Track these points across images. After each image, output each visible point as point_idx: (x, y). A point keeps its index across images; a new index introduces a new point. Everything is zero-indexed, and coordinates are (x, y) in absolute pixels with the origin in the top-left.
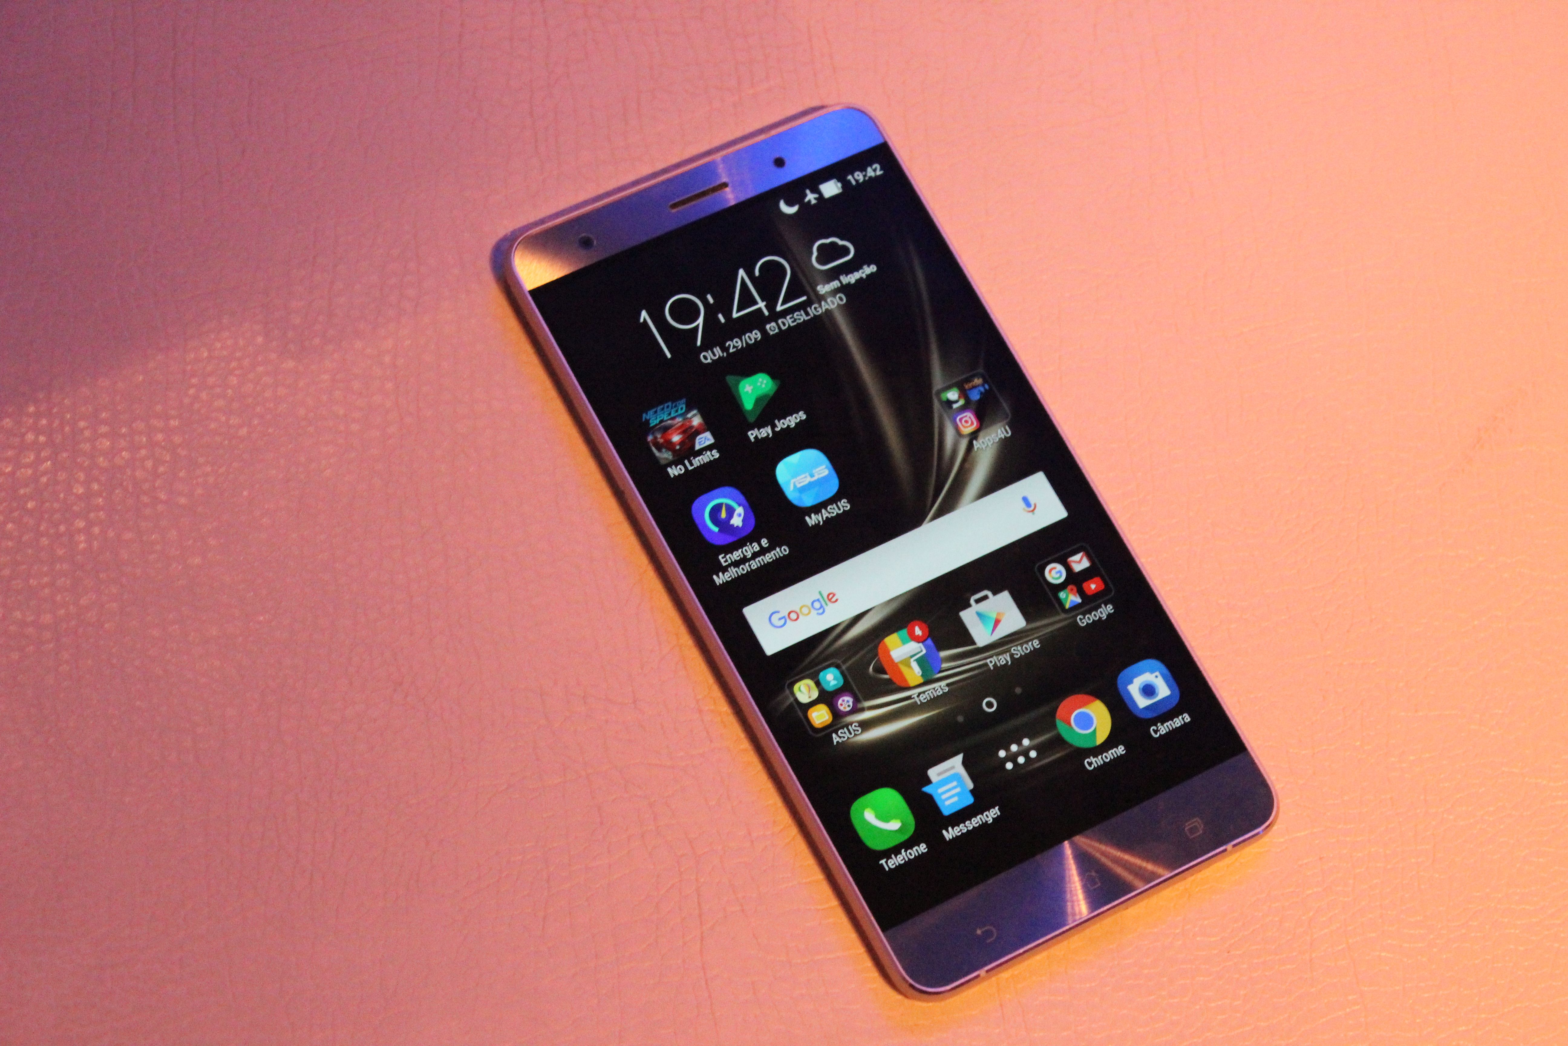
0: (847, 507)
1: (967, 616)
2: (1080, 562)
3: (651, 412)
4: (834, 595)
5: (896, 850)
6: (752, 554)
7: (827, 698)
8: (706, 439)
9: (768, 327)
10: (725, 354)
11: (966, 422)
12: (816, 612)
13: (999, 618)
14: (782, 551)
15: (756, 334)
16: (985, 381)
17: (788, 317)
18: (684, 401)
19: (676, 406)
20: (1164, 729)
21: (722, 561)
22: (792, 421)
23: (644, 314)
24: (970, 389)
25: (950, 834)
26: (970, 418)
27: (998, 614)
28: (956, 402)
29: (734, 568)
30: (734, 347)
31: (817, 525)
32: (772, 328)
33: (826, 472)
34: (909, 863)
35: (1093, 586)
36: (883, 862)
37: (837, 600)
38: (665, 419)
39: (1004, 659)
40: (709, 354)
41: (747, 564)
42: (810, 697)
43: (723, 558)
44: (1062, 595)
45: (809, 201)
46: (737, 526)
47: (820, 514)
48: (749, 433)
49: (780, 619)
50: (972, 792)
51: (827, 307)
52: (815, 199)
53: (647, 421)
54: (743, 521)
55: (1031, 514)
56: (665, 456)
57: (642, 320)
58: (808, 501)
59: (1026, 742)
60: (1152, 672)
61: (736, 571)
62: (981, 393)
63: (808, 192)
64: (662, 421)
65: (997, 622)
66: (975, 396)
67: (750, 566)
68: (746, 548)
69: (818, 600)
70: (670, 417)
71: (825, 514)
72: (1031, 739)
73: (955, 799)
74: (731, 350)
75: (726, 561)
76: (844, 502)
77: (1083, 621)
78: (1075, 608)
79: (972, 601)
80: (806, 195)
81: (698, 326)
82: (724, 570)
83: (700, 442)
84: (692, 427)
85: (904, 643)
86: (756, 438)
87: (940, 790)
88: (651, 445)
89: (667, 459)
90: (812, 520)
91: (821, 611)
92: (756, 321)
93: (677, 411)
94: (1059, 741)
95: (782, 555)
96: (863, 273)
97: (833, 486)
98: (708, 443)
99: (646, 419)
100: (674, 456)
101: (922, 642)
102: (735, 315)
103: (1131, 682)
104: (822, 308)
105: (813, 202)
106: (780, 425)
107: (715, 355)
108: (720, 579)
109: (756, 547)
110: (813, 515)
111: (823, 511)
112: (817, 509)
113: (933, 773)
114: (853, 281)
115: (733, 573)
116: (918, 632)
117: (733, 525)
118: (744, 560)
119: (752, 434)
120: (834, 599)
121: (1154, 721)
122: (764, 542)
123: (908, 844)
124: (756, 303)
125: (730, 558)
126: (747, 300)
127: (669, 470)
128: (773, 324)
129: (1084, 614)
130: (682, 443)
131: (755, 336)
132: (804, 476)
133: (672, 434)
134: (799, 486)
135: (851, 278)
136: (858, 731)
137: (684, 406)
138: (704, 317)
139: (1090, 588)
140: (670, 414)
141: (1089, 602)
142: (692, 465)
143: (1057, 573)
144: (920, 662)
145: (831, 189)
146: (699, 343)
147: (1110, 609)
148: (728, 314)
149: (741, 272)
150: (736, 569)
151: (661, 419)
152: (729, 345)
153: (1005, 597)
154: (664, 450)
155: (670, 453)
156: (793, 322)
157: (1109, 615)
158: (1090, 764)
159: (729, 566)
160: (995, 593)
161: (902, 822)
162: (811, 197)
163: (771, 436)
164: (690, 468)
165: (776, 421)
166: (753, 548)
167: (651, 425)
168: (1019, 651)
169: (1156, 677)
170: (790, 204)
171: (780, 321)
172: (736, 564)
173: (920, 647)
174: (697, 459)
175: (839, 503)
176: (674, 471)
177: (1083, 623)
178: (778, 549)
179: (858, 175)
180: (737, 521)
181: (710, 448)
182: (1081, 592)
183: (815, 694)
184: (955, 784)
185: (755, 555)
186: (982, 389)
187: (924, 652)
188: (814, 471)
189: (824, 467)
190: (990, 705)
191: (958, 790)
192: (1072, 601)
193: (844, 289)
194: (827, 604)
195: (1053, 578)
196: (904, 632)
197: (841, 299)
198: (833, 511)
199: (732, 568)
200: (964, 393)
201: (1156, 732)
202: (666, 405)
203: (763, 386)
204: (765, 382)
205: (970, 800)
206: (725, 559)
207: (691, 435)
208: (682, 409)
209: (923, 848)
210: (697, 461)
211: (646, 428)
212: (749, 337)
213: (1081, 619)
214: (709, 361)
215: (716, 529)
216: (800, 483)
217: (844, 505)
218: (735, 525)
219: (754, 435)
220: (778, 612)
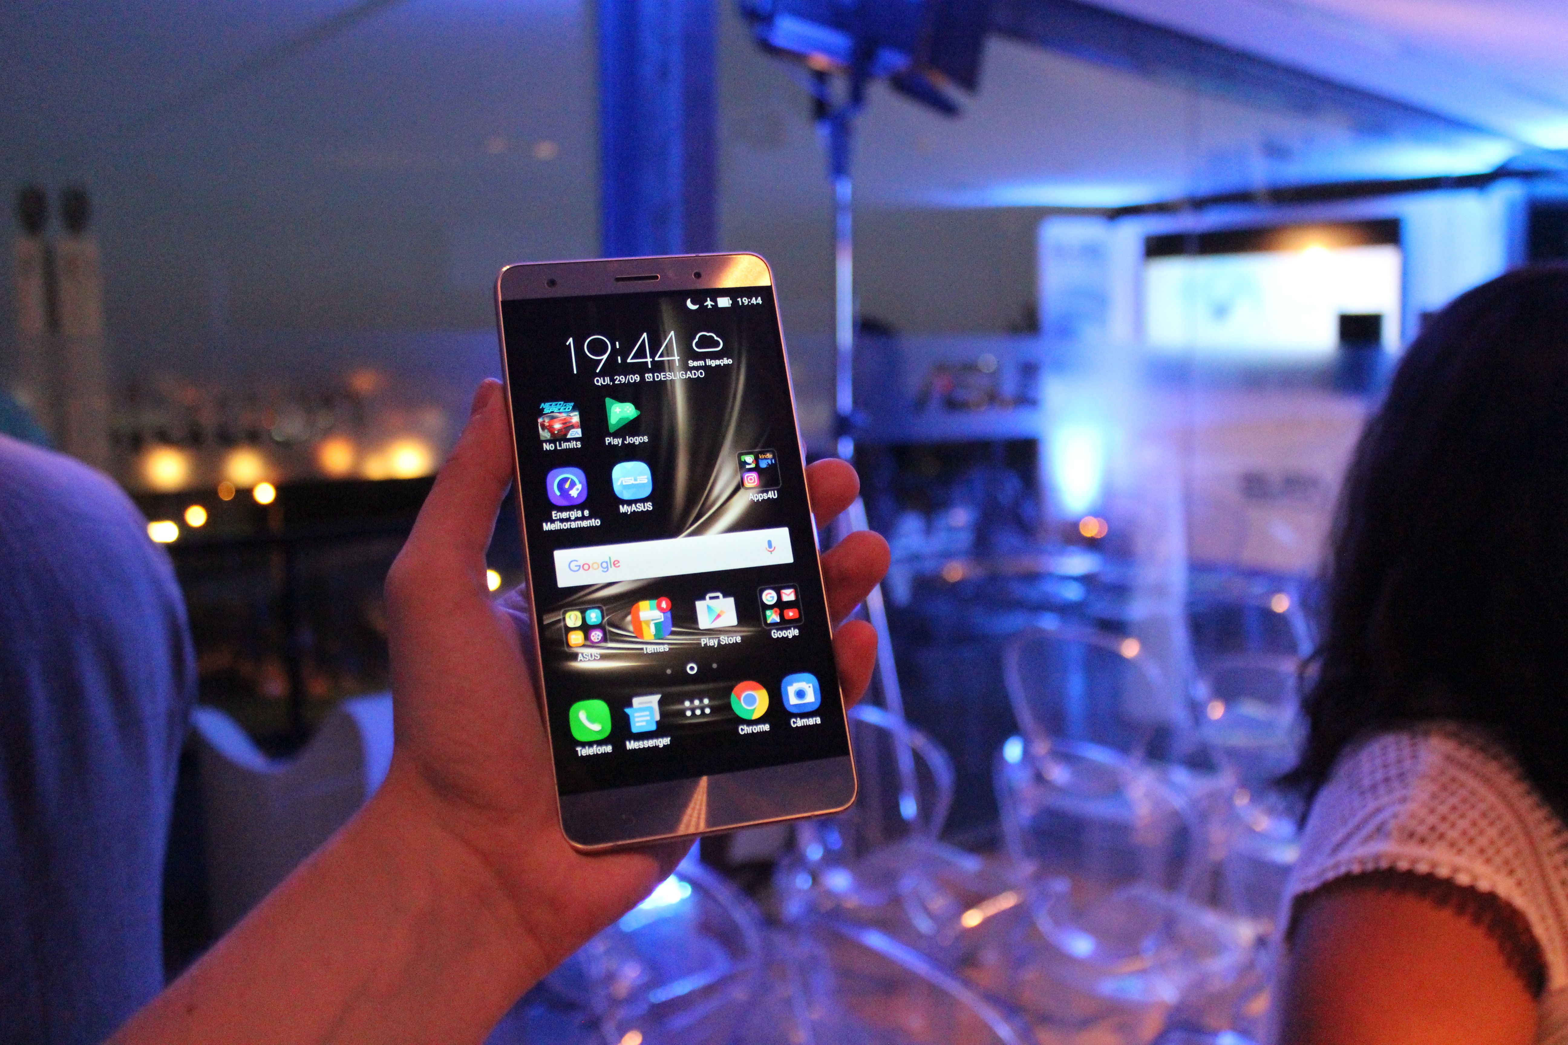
0: (650, 508)
1: (700, 605)
2: (788, 595)
3: (548, 404)
4: (619, 562)
5: (590, 744)
6: (575, 518)
7: (586, 628)
8: (577, 433)
9: (646, 375)
10: (611, 383)
11: (751, 479)
12: (602, 569)
13: (721, 614)
14: (596, 522)
15: (637, 377)
16: (774, 457)
17: (662, 374)
18: (572, 404)
19: (565, 406)
20: (800, 723)
21: (554, 515)
22: (637, 440)
23: (571, 340)
24: (762, 459)
25: (631, 745)
26: (754, 478)
27: (721, 611)
28: (749, 464)
29: (560, 522)
30: (619, 381)
31: (625, 514)
32: (649, 377)
33: (646, 481)
34: (596, 756)
35: (791, 614)
36: (579, 749)
37: (619, 566)
38: (555, 411)
39: (713, 642)
40: (601, 380)
41: (569, 523)
42: (575, 624)
43: (555, 514)
44: (768, 613)
45: (707, 305)
46: (573, 497)
47: (630, 507)
48: (606, 439)
49: (576, 566)
50: (657, 722)
51: (690, 375)
52: (711, 305)
53: (543, 409)
54: (578, 494)
55: (770, 553)
56: (545, 434)
57: (567, 344)
58: (626, 496)
59: (706, 701)
60: (808, 683)
61: (560, 526)
62: (769, 464)
63: (708, 299)
64: (552, 412)
65: (719, 616)
66: (763, 465)
67: (570, 525)
68: (573, 512)
69: (607, 562)
70: (559, 411)
71: (634, 508)
72: (710, 699)
73: (644, 724)
74: (616, 382)
75: (555, 517)
76: (649, 505)
77: (776, 634)
78: (774, 624)
79: (707, 597)
80: (706, 301)
81: (602, 359)
82: (553, 521)
83: (571, 434)
84: (570, 422)
85: (651, 609)
86: (610, 443)
87: (636, 715)
88: (539, 424)
89: (546, 437)
90: (623, 509)
91: (606, 570)
92: (641, 369)
93: (565, 409)
94: (728, 707)
95: (594, 525)
96: (722, 362)
97: (647, 491)
98: (577, 436)
99: (542, 407)
100: (551, 437)
101: (664, 613)
102: (629, 361)
103: (791, 684)
104: (686, 376)
105: (710, 307)
106: (629, 440)
107: (604, 381)
108: (547, 527)
109: (579, 514)
110: (625, 506)
111: (633, 505)
112: (629, 503)
113: (636, 701)
114: (713, 365)
115: (557, 526)
116: (664, 605)
117: (570, 495)
118: (568, 520)
119: (608, 440)
120: (617, 565)
121: (796, 716)
122: (586, 513)
123: (600, 743)
124: (646, 357)
125: (560, 515)
126: (641, 353)
127: (544, 444)
128: (651, 375)
129: (778, 630)
130: (559, 430)
131: (636, 378)
132: (630, 478)
133: (556, 422)
134: (624, 484)
135: (713, 363)
136: (597, 657)
137: (571, 407)
138: (608, 356)
139: (789, 614)
140: (559, 409)
141: (784, 624)
142: (560, 446)
143: (771, 597)
144: (657, 625)
145: (724, 302)
146: (598, 371)
147: (796, 632)
148: (624, 359)
149: (645, 335)
150: (561, 524)
151: (553, 410)
152: (617, 378)
153: (731, 600)
154: (546, 431)
155: (549, 434)
156: (664, 378)
157: (794, 637)
158: (742, 730)
159: (557, 520)
160: (725, 596)
161: (602, 727)
162: (709, 303)
163: (620, 445)
164: (558, 448)
165: (627, 437)
166: (577, 514)
167: (544, 413)
168: (725, 640)
169: (809, 687)
170: (693, 303)
171: (656, 374)
172: (562, 520)
173: (661, 616)
174: (565, 444)
175: (646, 504)
176: (547, 447)
177: (775, 636)
178: (593, 520)
179: (745, 300)
180: (574, 493)
181: (576, 439)
182: (782, 616)
183: (579, 623)
184: (647, 713)
185: (577, 519)
186: (770, 462)
187: (663, 620)
188: (638, 477)
189: (646, 477)
190: (692, 669)
191: (648, 718)
192: (773, 619)
193: (706, 368)
194: (611, 567)
195: (767, 600)
196: (654, 602)
197: (701, 374)
198: (640, 507)
199: (558, 522)
200: (757, 460)
201: (794, 723)
202: (560, 403)
203: (628, 412)
204: (630, 409)
205: (653, 727)
206: (556, 515)
207: (568, 427)
208: (569, 409)
209: (609, 749)
210: (565, 445)
211: (541, 413)
212: (632, 378)
213: (774, 633)
214: (599, 384)
215: (558, 493)
216: (625, 482)
217: (649, 506)
218: (572, 496)
219: (609, 441)
220: (577, 561)
